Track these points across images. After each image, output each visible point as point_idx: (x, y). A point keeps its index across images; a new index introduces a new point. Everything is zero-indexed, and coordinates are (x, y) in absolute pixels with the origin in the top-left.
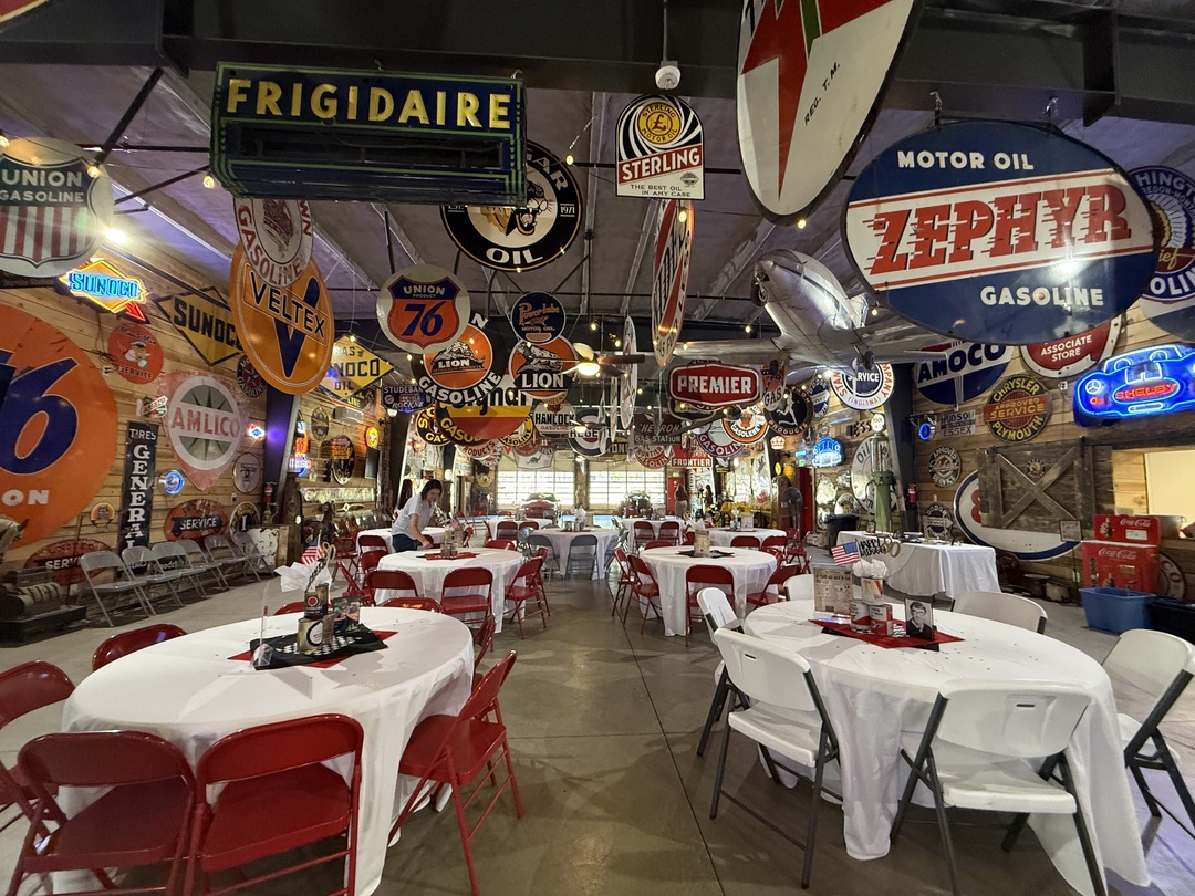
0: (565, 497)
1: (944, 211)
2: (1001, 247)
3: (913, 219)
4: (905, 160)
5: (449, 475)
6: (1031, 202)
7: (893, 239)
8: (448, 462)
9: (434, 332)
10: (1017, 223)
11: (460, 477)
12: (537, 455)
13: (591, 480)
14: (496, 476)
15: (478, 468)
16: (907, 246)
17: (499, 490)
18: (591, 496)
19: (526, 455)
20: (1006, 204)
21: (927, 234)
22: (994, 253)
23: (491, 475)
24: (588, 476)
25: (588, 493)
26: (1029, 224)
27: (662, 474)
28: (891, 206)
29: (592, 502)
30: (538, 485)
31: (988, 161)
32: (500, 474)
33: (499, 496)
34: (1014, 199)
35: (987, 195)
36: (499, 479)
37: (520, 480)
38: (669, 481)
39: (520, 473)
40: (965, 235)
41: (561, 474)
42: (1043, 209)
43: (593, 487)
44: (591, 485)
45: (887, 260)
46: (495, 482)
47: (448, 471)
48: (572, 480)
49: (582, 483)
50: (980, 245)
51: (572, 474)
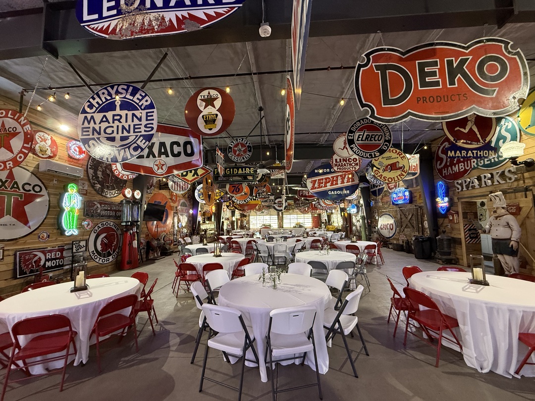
0: (275, 225)
1: (322, 179)
2: (332, 184)
3: (317, 181)
4: (316, 171)
5: (234, 219)
6: (337, 177)
7: (314, 184)
8: (233, 214)
9: (238, 191)
10: (334, 180)
11: (237, 219)
12: (263, 211)
13: (284, 218)
14: (249, 218)
15: (243, 216)
16: (316, 185)
17: (250, 223)
18: (284, 224)
19: (260, 211)
20: (333, 177)
21: (320, 183)
22: (331, 186)
23: (247, 217)
24: (282, 217)
25: (283, 223)
26: (337, 180)
27: (311, 215)
28: (314, 179)
29: (284, 226)
30: (264, 221)
31: (330, 170)
32: (250, 217)
33: (250, 225)
34: (334, 176)
35: (330, 176)
36: (250, 219)
37: (258, 219)
38: (313, 218)
39: (258, 217)
40: (326, 183)
41: (273, 216)
42: (339, 178)
43: (285, 221)
44: (284, 220)
45: (313, 188)
46: (249, 220)
47: (233, 217)
48: (277, 218)
49: (281, 219)
50: (328, 184)
51: (277, 216)
